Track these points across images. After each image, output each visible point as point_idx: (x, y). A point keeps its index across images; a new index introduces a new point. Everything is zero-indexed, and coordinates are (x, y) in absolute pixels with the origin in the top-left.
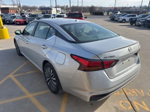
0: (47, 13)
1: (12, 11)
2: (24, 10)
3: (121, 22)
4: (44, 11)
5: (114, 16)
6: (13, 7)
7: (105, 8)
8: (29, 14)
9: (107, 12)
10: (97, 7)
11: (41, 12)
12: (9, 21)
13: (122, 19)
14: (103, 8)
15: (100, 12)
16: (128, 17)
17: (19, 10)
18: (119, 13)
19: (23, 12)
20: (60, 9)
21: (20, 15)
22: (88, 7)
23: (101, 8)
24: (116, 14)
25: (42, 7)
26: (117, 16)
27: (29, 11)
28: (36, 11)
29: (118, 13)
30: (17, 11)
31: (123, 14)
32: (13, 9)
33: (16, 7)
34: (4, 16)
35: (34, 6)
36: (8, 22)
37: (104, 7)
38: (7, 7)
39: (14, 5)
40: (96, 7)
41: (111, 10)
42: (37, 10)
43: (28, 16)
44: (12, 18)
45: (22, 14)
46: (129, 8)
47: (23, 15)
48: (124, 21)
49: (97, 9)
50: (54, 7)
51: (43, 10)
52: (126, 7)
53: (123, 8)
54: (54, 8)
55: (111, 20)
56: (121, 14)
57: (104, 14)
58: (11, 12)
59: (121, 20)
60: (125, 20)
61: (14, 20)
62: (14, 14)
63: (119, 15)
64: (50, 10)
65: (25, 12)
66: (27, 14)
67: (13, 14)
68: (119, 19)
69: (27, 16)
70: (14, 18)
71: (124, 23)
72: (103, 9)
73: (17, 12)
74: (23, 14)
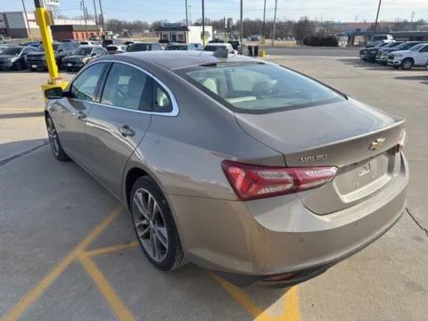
0: (174, 40)
1: (79, 34)
2: (111, 33)
3: (396, 67)
4: (165, 36)
5: (377, 50)
6: (83, 23)
7: (339, 24)
8: (127, 43)
9: (347, 38)
10: (317, 23)
11: (159, 38)
12: (73, 63)
13: (403, 58)
14: (334, 24)
15: (325, 36)
16: (420, 51)
17: (99, 31)
18: (390, 39)
19: (109, 38)
20: (209, 29)
21: (101, 46)
22: (290, 23)
23: (328, 25)
24: (380, 43)
25: (159, 23)
26: (384, 48)
27: (125, 35)
28: (145, 35)
29: (386, 38)
30: (95, 33)
31: (403, 44)
32: (84, 29)
33: (91, 23)
34: (59, 48)
35: (139, 22)
36: (70, 65)
37: (336, 21)
38: (68, 23)
39: (87, 18)
40: (312, 23)
41: (358, 32)
42: (147, 31)
43: (122, 48)
44: (80, 54)
45: (106, 42)
46: (415, 25)
47: (111, 45)
48: (407, 64)
49: (317, 30)
50: (193, 22)
51: (164, 33)
52: (406, 23)
53: (399, 25)
54: (192, 25)
55: (364, 59)
56: (394, 41)
57: (340, 44)
58: (79, 37)
59: (400, 62)
60: (411, 60)
61: (87, 59)
62: (87, 43)
63: (391, 47)
64: (182, 33)
65: (115, 37)
66: (120, 43)
67: (83, 43)
68: (392, 57)
69: (120, 49)
70: (85, 54)
71: (409, 69)
72: (336, 27)
73: (93, 38)
74: (111, 42)
